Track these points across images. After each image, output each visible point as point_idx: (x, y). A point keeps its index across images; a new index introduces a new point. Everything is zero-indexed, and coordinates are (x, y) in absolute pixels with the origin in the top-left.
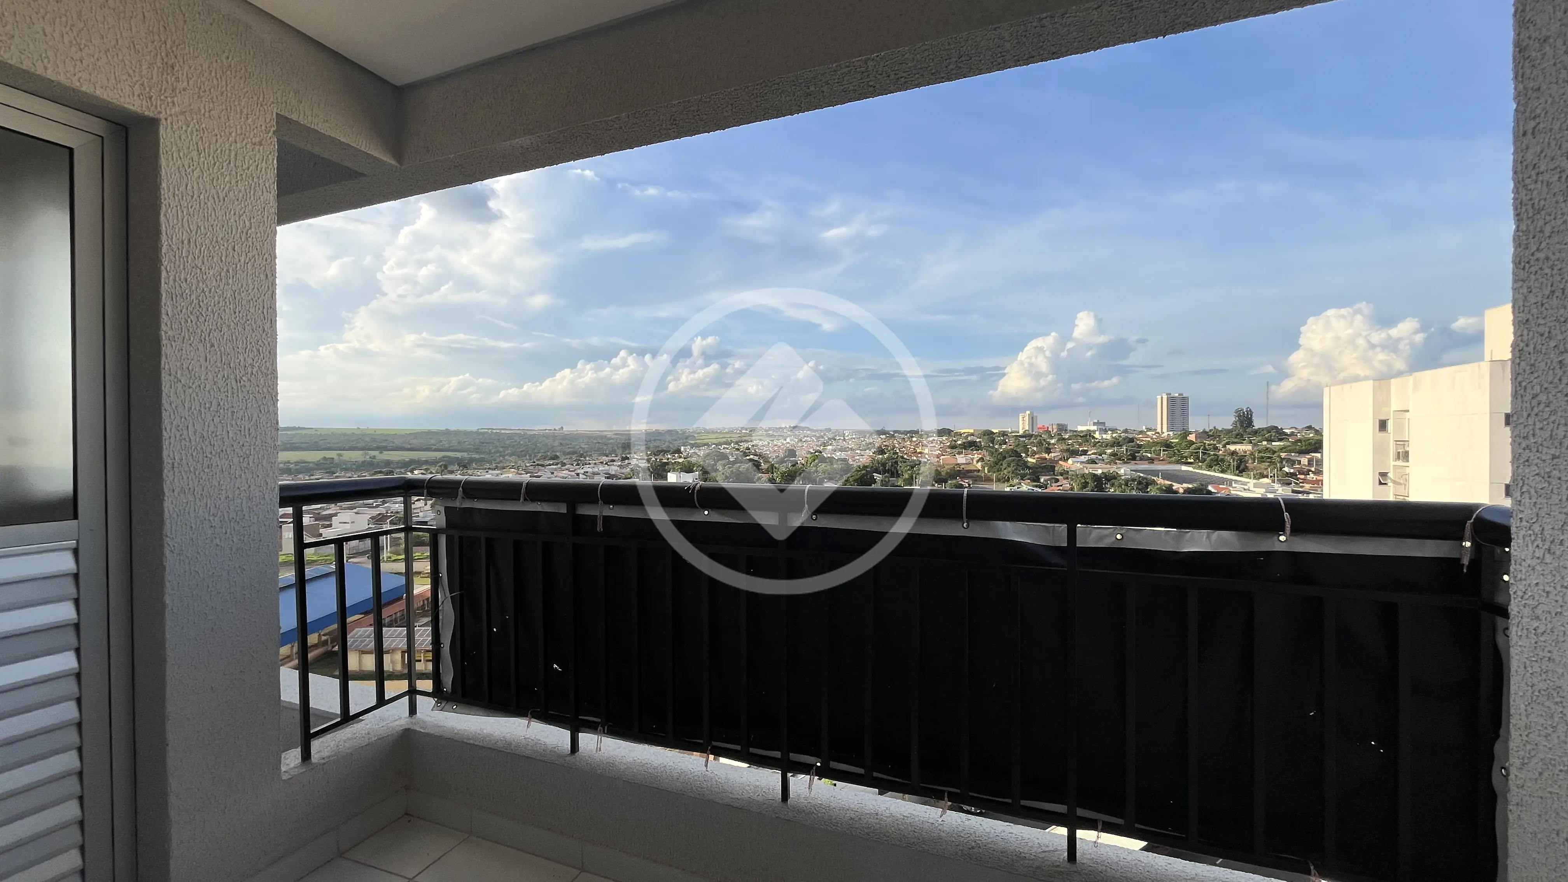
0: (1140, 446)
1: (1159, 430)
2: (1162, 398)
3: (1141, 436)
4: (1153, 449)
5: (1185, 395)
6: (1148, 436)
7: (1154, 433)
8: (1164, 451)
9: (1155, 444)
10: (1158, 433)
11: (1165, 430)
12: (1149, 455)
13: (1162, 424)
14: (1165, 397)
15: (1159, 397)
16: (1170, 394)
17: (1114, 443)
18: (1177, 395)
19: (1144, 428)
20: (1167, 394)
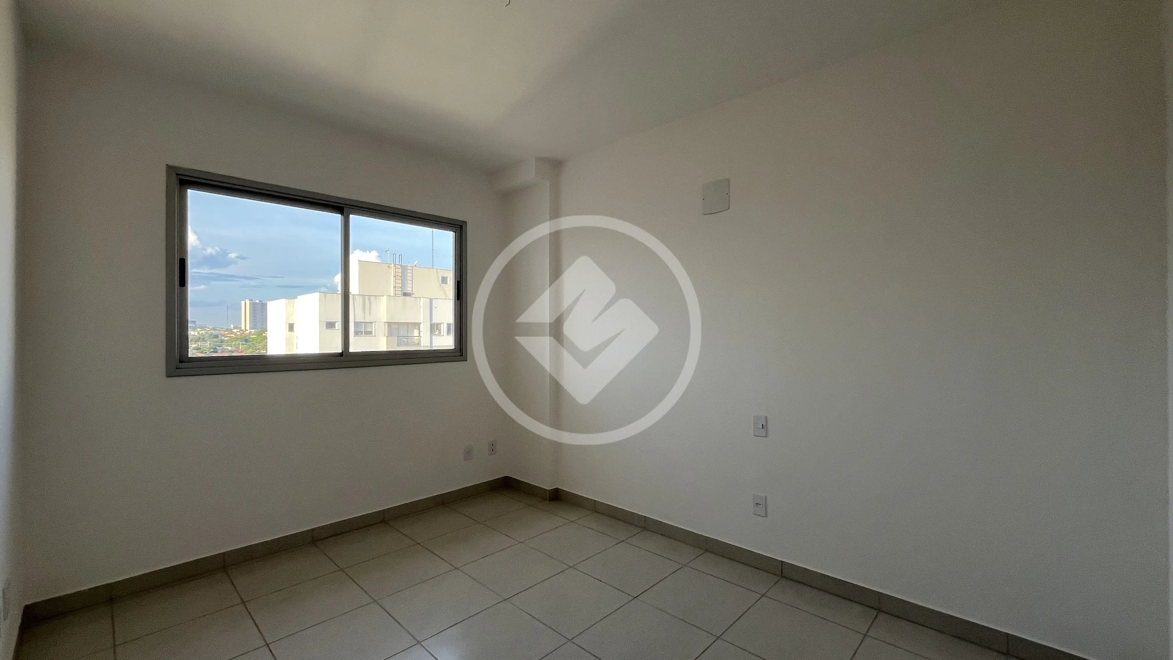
0: (222, 341)
1: (243, 328)
2: (245, 303)
3: (227, 333)
4: (234, 343)
5: (264, 302)
6: (233, 333)
7: (239, 330)
8: (242, 344)
9: (236, 339)
10: (242, 330)
11: (248, 328)
12: (230, 348)
13: (245, 324)
14: (248, 302)
15: (243, 303)
16: (252, 300)
17: (200, 338)
18: (257, 301)
19: (232, 326)
20: (250, 300)
